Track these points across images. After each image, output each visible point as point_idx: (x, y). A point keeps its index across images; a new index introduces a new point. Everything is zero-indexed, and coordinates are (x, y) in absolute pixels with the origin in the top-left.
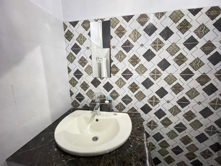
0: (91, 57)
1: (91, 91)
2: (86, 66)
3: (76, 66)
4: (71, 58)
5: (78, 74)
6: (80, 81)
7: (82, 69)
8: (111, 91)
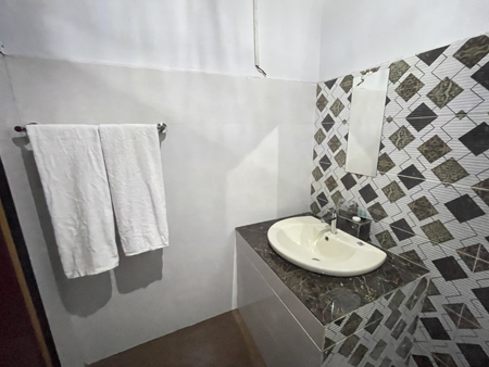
0: (346, 137)
1: (338, 193)
2: (338, 151)
3: (324, 149)
4: (319, 137)
5: (325, 163)
6: (326, 174)
7: (332, 155)
8: (372, 203)
